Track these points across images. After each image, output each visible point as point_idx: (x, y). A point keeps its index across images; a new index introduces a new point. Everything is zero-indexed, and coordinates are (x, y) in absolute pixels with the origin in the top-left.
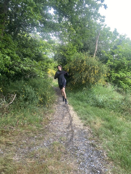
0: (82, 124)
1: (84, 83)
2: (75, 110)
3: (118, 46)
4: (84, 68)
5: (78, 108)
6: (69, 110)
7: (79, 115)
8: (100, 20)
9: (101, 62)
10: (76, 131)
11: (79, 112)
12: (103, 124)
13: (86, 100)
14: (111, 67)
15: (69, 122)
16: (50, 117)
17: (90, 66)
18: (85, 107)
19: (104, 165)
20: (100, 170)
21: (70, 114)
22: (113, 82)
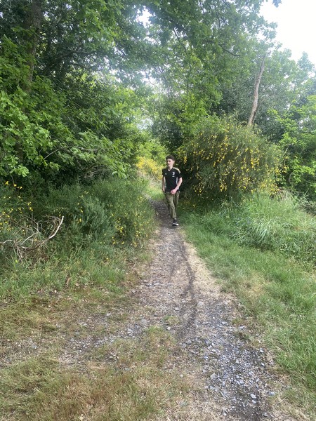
0: (218, 288)
1: (224, 189)
2: (202, 255)
3: (310, 98)
4: (224, 152)
5: (209, 251)
6: (188, 255)
7: (209, 266)
8: (265, 34)
9: (266, 138)
10: (203, 303)
11: (211, 259)
12: (268, 289)
13: (228, 232)
14: (292, 149)
15: (187, 282)
16: (141, 269)
17: (239, 148)
18: (225, 247)
19: (268, 382)
20: (257, 393)
21: (188, 264)
22: (295, 187)
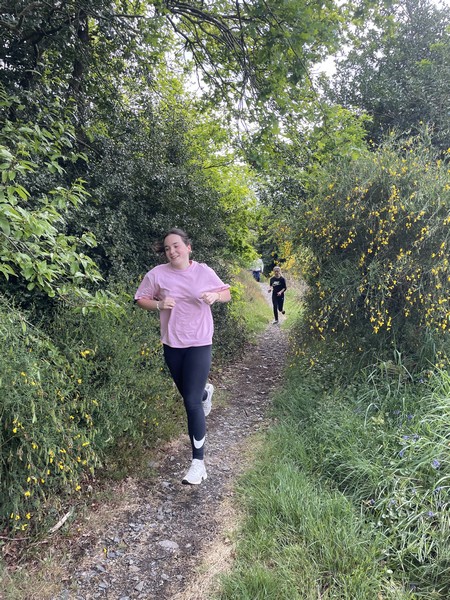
1: (385, 326)
